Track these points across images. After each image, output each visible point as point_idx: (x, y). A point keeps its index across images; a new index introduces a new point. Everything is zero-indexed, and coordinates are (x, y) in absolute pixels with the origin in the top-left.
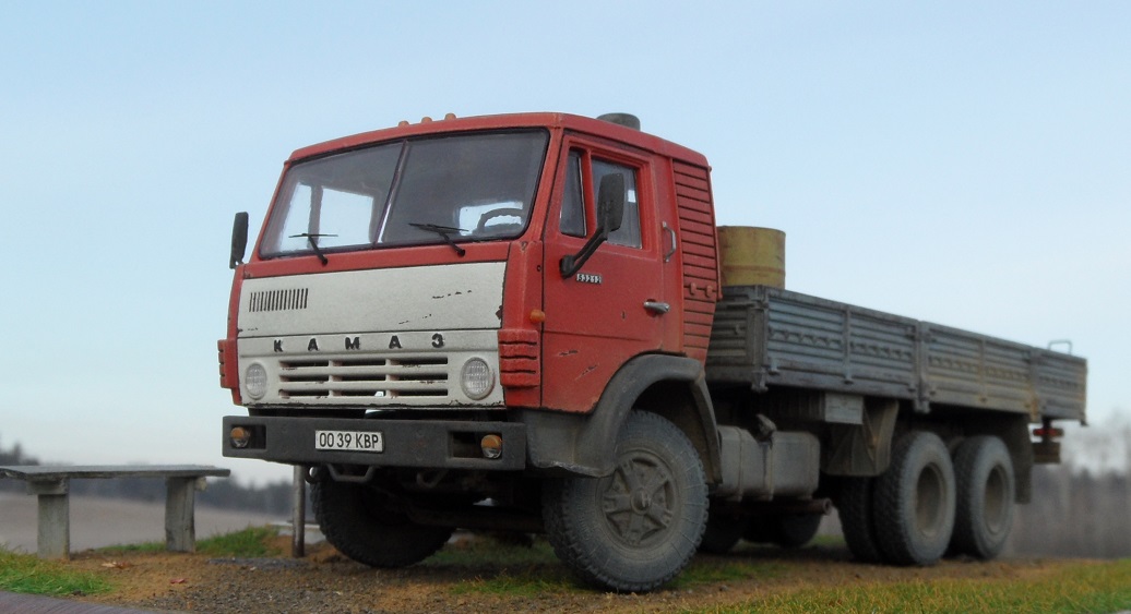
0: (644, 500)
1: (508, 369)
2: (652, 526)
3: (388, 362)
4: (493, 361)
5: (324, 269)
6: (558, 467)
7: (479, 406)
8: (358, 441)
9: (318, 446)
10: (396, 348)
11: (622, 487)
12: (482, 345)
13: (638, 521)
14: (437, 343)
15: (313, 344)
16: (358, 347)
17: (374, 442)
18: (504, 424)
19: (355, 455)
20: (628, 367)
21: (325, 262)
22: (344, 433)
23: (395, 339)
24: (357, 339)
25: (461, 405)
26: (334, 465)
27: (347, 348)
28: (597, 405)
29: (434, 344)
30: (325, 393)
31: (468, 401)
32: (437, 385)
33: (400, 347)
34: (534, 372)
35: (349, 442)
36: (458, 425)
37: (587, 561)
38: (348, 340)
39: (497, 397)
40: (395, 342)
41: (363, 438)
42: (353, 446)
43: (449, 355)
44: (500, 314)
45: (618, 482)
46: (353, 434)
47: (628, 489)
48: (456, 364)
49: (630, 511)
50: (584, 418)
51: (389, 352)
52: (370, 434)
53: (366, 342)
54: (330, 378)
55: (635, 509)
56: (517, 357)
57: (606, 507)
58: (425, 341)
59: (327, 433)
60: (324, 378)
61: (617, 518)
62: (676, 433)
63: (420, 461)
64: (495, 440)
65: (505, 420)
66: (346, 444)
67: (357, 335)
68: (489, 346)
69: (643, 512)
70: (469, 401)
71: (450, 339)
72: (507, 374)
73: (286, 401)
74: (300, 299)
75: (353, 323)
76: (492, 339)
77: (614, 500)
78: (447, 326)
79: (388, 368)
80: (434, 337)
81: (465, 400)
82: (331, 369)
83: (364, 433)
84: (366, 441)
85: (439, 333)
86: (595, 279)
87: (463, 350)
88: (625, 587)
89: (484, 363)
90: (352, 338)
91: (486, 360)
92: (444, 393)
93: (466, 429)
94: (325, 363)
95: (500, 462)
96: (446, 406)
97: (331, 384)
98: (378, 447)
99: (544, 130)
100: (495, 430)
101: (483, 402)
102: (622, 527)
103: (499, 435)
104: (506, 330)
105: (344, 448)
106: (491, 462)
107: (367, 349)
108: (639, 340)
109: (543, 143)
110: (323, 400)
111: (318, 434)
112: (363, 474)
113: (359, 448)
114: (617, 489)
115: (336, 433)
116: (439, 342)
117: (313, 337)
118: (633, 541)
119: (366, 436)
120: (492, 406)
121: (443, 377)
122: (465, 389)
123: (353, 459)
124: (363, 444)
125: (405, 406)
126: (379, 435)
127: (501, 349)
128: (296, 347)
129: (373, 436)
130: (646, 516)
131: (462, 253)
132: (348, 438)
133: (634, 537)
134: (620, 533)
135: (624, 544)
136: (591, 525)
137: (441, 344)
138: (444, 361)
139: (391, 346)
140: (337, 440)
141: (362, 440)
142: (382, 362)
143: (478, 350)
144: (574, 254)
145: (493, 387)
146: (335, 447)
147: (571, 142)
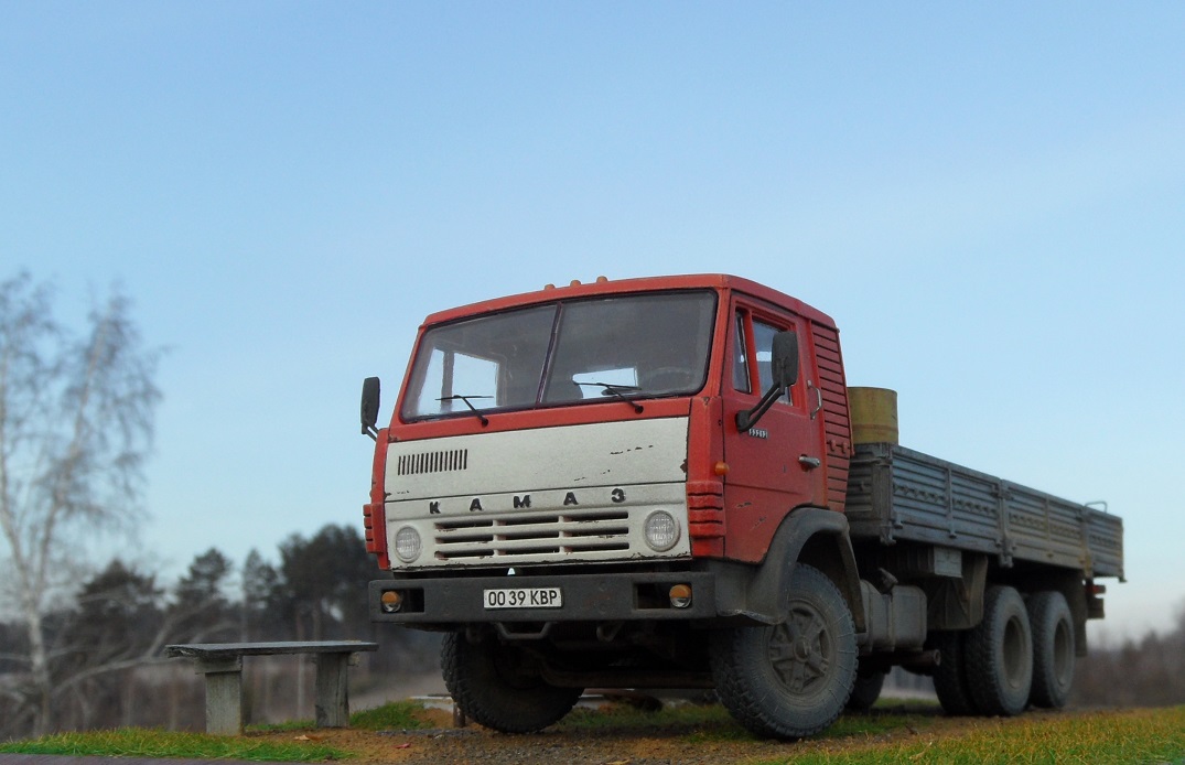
0: (805, 648)
1: (697, 520)
2: (812, 674)
3: (561, 519)
4: (681, 514)
5: (485, 429)
6: (741, 615)
7: (664, 557)
8: (533, 597)
9: (487, 605)
10: (572, 505)
11: (784, 636)
12: (666, 498)
13: (800, 670)
14: (618, 498)
15: (476, 505)
16: (528, 505)
17: (551, 597)
18: (694, 574)
19: (530, 612)
20: (789, 519)
21: (485, 423)
22: (517, 591)
23: (570, 495)
24: (527, 498)
25: (643, 558)
26: (504, 623)
27: (516, 506)
28: (766, 556)
29: (614, 499)
30: (490, 553)
31: (651, 553)
32: (617, 539)
33: (576, 503)
34: (721, 522)
35: (522, 599)
36: (645, 577)
37: (758, 709)
38: (516, 499)
39: (683, 547)
40: (570, 498)
41: (539, 594)
42: (527, 603)
43: (630, 510)
44: (685, 467)
45: (780, 632)
46: (527, 591)
47: (790, 639)
48: (637, 519)
49: (792, 659)
50: (754, 569)
51: (564, 509)
52: (547, 590)
53: (537, 500)
54: (495, 537)
55: (798, 658)
56: (705, 508)
57: (772, 656)
58: (606, 496)
59: (497, 591)
60: (488, 538)
61: (781, 667)
62: (828, 583)
63: (603, 614)
64: (684, 589)
65: (694, 570)
66: (519, 601)
67: (527, 494)
68: (674, 498)
69: (804, 661)
70: (654, 553)
71: (631, 494)
72: (696, 525)
73: (444, 563)
74: (459, 460)
75: (522, 482)
76: (680, 492)
77: (779, 649)
78: (627, 481)
79: (561, 525)
80: (614, 493)
81: (648, 552)
82: (495, 529)
83: (540, 590)
84: (542, 597)
85: (619, 488)
86: (763, 434)
87: (646, 504)
88: (791, 733)
89: (668, 515)
90: (521, 497)
91: (671, 512)
92: (625, 546)
93: (653, 580)
94: (489, 523)
95: (690, 611)
96: (628, 559)
97: (495, 543)
98: (557, 602)
99: (711, 290)
100: (685, 580)
101: (668, 554)
102: (786, 676)
103: (688, 584)
104: (695, 482)
105: (517, 605)
106: (680, 611)
107: (538, 507)
108: (796, 494)
109: (710, 303)
110: (487, 560)
111: (487, 593)
112: (539, 630)
113: (535, 605)
114: (779, 639)
115: (507, 592)
116: (619, 496)
117: (475, 497)
118: (797, 689)
119: (542, 592)
120: (678, 557)
121: (624, 531)
122: (649, 542)
123: (528, 616)
124: (539, 600)
125: (582, 561)
126: (558, 591)
127: (690, 501)
128: (456, 508)
129: (551, 592)
130: (807, 664)
131: (639, 410)
132: (521, 595)
133: (799, 685)
134: (784, 680)
135: (788, 691)
136: (760, 672)
137: (622, 498)
138: (624, 516)
139: (566, 503)
140: (509, 598)
141: (538, 597)
142: (555, 519)
143: (662, 503)
144: (749, 409)
145: (679, 538)
146: (507, 605)
147: (737, 302)
